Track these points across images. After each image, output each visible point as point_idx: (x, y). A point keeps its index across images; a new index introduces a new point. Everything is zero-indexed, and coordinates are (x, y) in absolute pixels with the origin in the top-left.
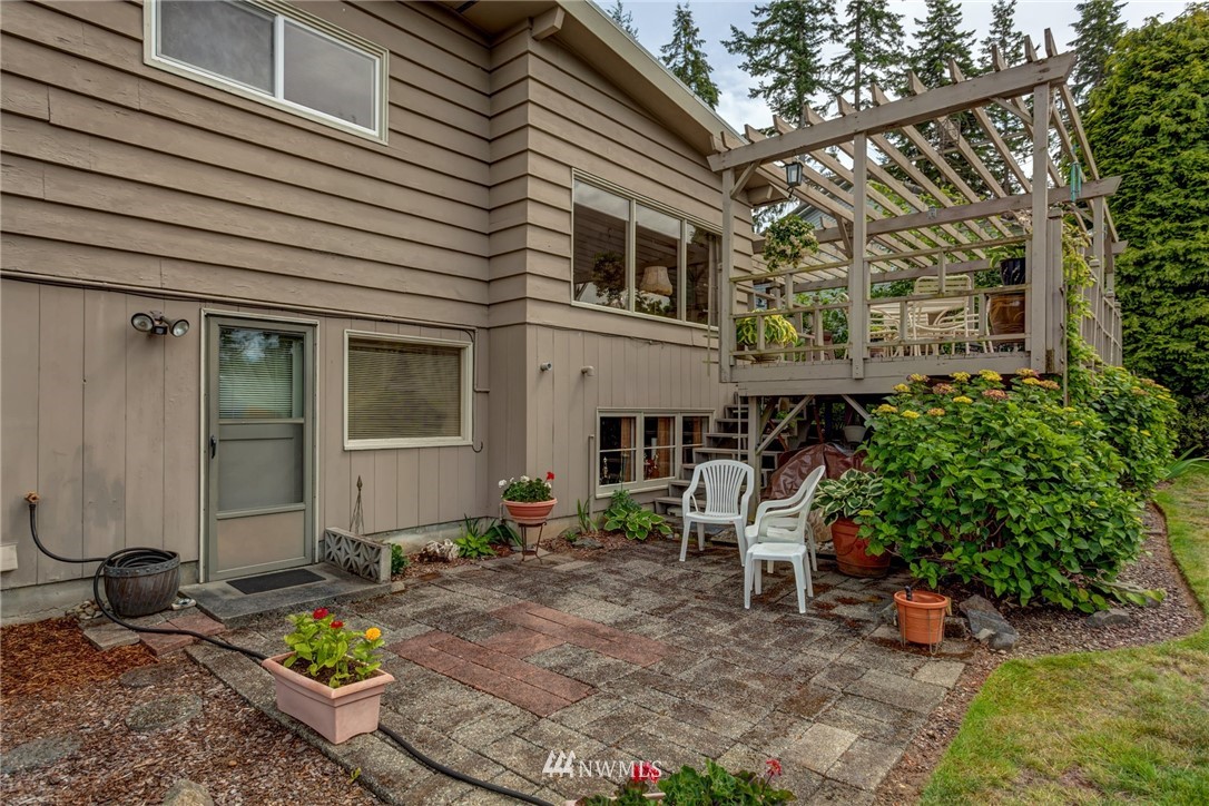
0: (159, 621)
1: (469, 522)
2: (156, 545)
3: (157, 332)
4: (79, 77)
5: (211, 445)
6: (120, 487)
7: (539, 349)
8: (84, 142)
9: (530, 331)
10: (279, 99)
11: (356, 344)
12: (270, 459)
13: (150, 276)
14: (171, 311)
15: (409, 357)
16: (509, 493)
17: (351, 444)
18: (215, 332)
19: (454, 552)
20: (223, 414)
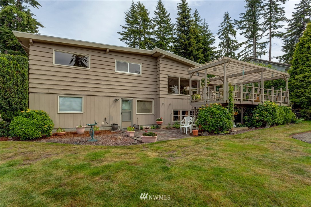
0: (117, 131)
1: (153, 125)
2: (116, 124)
3: (116, 101)
4: (110, 75)
5: (121, 113)
6: (113, 117)
7: (162, 101)
8: (110, 82)
9: (161, 98)
10: (129, 73)
11: (138, 101)
12: (128, 115)
13: (115, 95)
14: (117, 98)
15: (145, 102)
16: (157, 120)
17: (137, 114)
18: (122, 100)
19: (150, 128)
20: (122, 110)
